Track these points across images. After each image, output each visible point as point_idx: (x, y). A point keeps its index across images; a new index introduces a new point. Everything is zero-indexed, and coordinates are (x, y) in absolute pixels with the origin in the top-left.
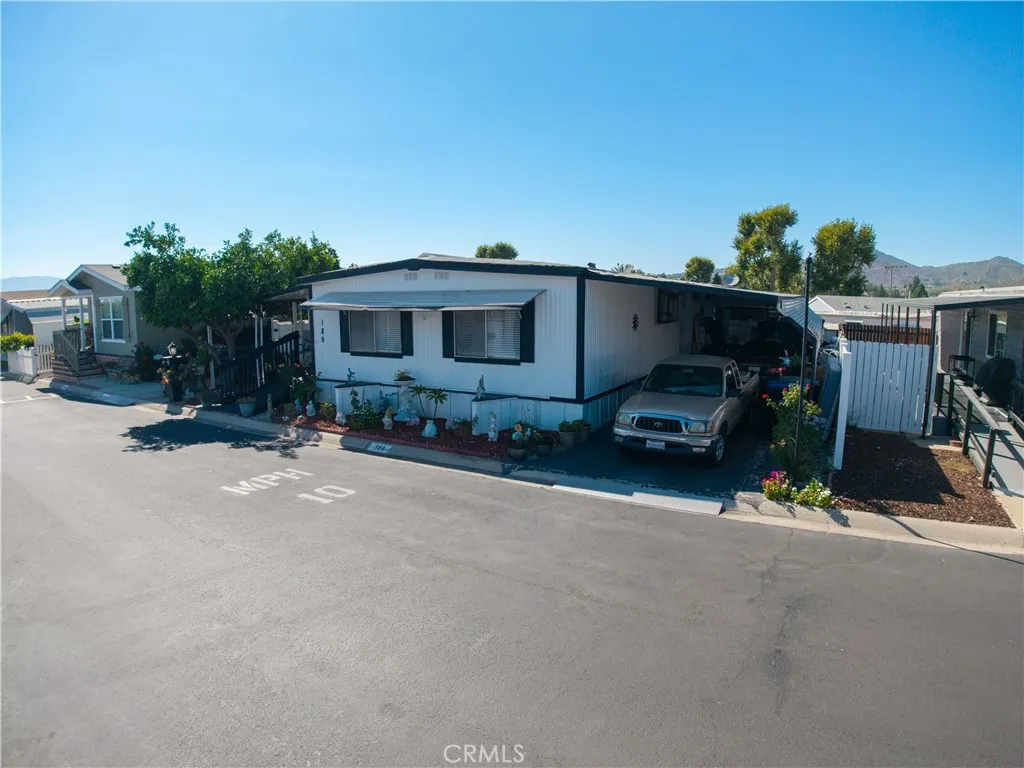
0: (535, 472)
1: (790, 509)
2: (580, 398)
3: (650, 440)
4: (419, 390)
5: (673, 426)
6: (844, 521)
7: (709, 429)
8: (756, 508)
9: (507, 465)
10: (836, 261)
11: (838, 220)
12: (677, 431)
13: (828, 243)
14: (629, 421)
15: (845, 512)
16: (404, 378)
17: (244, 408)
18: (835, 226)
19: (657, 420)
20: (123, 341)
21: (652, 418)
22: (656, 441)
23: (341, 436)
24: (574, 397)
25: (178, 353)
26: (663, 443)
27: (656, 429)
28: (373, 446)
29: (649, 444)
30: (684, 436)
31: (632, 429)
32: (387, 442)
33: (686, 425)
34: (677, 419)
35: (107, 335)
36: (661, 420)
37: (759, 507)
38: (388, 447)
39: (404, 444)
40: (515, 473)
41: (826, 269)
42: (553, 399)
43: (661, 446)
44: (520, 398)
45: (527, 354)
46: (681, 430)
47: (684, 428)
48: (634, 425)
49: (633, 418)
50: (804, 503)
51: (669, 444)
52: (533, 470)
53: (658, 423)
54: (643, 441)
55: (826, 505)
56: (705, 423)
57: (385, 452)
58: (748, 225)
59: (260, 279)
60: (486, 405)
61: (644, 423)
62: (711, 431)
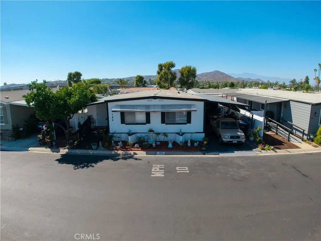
1: (266, 151)
2: (204, 132)
4: (158, 134)
5: (238, 137)
6: (276, 152)
9: (203, 152)
11: (187, 66)
15: (276, 150)
16: (151, 131)
17: (94, 147)
20: (4, 124)
24: (202, 131)
25: (48, 128)
27: (235, 138)
29: (233, 142)
30: (241, 139)
31: (229, 139)
33: (241, 136)
36: (235, 136)
38: (163, 152)
39: (168, 151)
40: (207, 154)
42: (196, 133)
43: (236, 142)
44: (187, 133)
45: (189, 121)
49: (229, 136)
50: (269, 150)
51: (238, 141)
54: (232, 141)
55: (273, 150)
57: (163, 154)
58: (161, 67)
61: (232, 137)
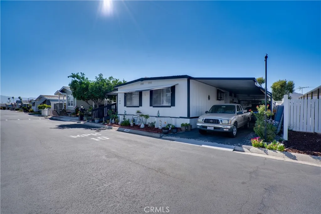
0: (170, 137)
1: (265, 151)
2: (189, 117)
3: (209, 126)
4: (142, 115)
5: (217, 122)
7: (229, 123)
8: (249, 150)
9: (161, 135)
10: (280, 93)
11: (280, 80)
12: (218, 123)
13: (276, 87)
14: (202, 121)
16: (138, 112)
17: (96, 120)
18: (279, 82)
19: (211, 119)
20: (73, 106)
21: (209, 119)
22: (211, 127)
23: (118, 128)
24: (187, 116)
26: (213, 128)
28: (125, 130)
29: (208, 128)
30: (220, 125)
31: (203, 123)
32: (130, 129)
33: (221, 121)
34: (218, 119)
35: (69, 105)
37: (250, 150)
38: (129, 130)
39: (134, 129)
40: (163, 137)
41: (276, 95)
42: (180, 117)
44: (170, 117)
45: (173, 104)
46: (219, 123)
47: (220, 122)
48: (203, 122)
49: (203, 120)
50: (271, 149)
51: (215, 128)
52: (169, 136)
53: (211, 121)
54: (206, 127)
55: (281, 150)
56: (228, 120)
57: (128, 131)
59: (106, 88)
60: (159, 119)
61: (207, 121)
62: (230, 123)
